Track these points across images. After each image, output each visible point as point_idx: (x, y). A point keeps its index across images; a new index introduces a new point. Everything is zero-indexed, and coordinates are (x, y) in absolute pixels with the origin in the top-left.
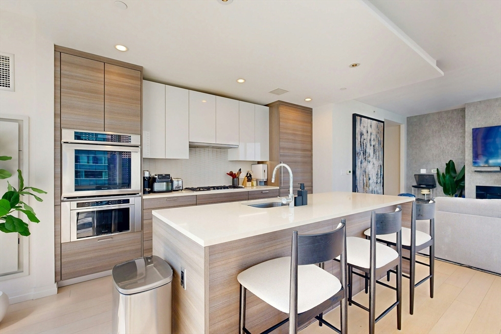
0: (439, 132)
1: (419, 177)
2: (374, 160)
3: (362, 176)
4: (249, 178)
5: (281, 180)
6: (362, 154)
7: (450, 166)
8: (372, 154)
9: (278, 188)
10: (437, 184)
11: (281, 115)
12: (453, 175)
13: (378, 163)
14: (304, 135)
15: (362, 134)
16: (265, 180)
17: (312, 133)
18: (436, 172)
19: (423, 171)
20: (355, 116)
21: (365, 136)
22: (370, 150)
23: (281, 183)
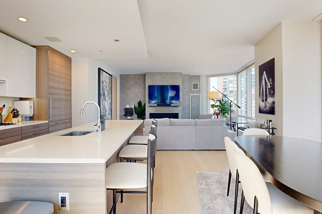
0: (134, 85)
1: (126, 110)
2: (108, 99)
3: (103, 110)
4: (15, 114)
5: (49, 115)
6: (103, 95)
7: (140, 103)
8: (107, 95)
9: (47, 122)
10: (134, 113)
11: (49, 59)
12: (141, 108)
13: (109, 101)
14: (66, 78)
15: (103, 82)
16: (31, 116)
17: (71, 77)
18: (134, 107)
19: (128, 106)
20: (99, 69)
21: (104, 84)
22: (106, 93)
23: (49, 117)
